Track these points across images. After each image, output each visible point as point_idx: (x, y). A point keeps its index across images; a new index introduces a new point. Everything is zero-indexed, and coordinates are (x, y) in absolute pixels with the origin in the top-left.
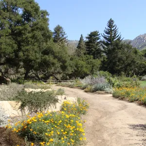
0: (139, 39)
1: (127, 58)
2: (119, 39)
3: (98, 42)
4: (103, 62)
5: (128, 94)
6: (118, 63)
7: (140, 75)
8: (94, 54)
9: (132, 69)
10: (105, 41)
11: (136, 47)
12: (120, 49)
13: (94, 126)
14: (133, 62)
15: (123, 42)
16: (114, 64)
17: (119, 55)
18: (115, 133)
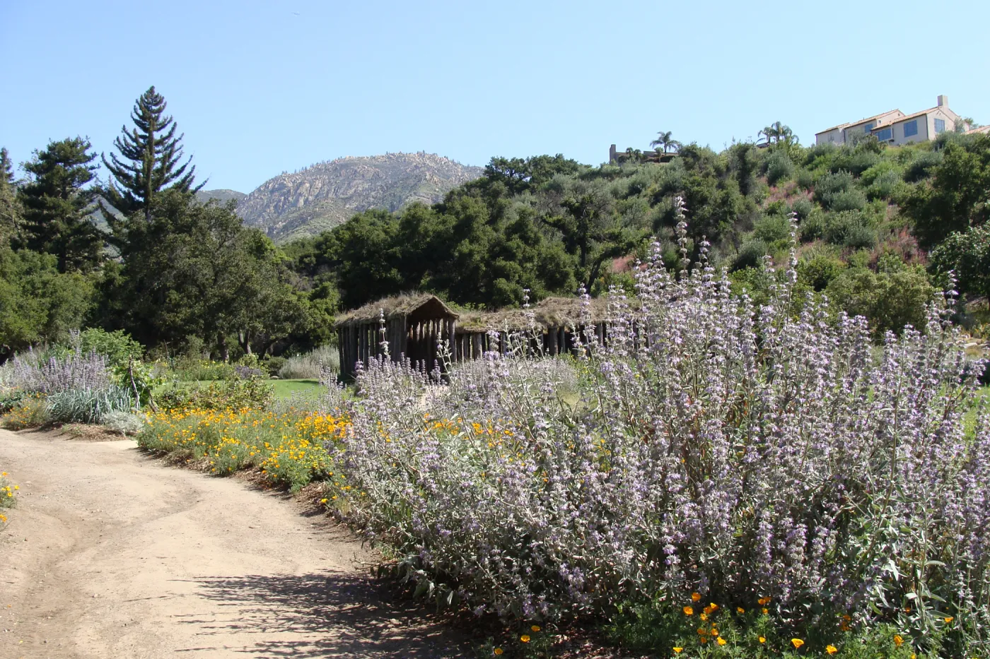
0: (277, 189)
1: (218, 272)
2: (182, 186)
3: (83, 194)
4: (106, 288)
5: (208, 438)
6: (174, 295)
7: (276, 354)
8: (60, 249)
9: (241, 326)
10: (121, 188)
11: (261, 225)
12: (186, 229)
13: (30, 592)
14: (245, 292)
15: (200, 200)
16: (156, 301)
17: (184, 259)
18: (135, 623)
